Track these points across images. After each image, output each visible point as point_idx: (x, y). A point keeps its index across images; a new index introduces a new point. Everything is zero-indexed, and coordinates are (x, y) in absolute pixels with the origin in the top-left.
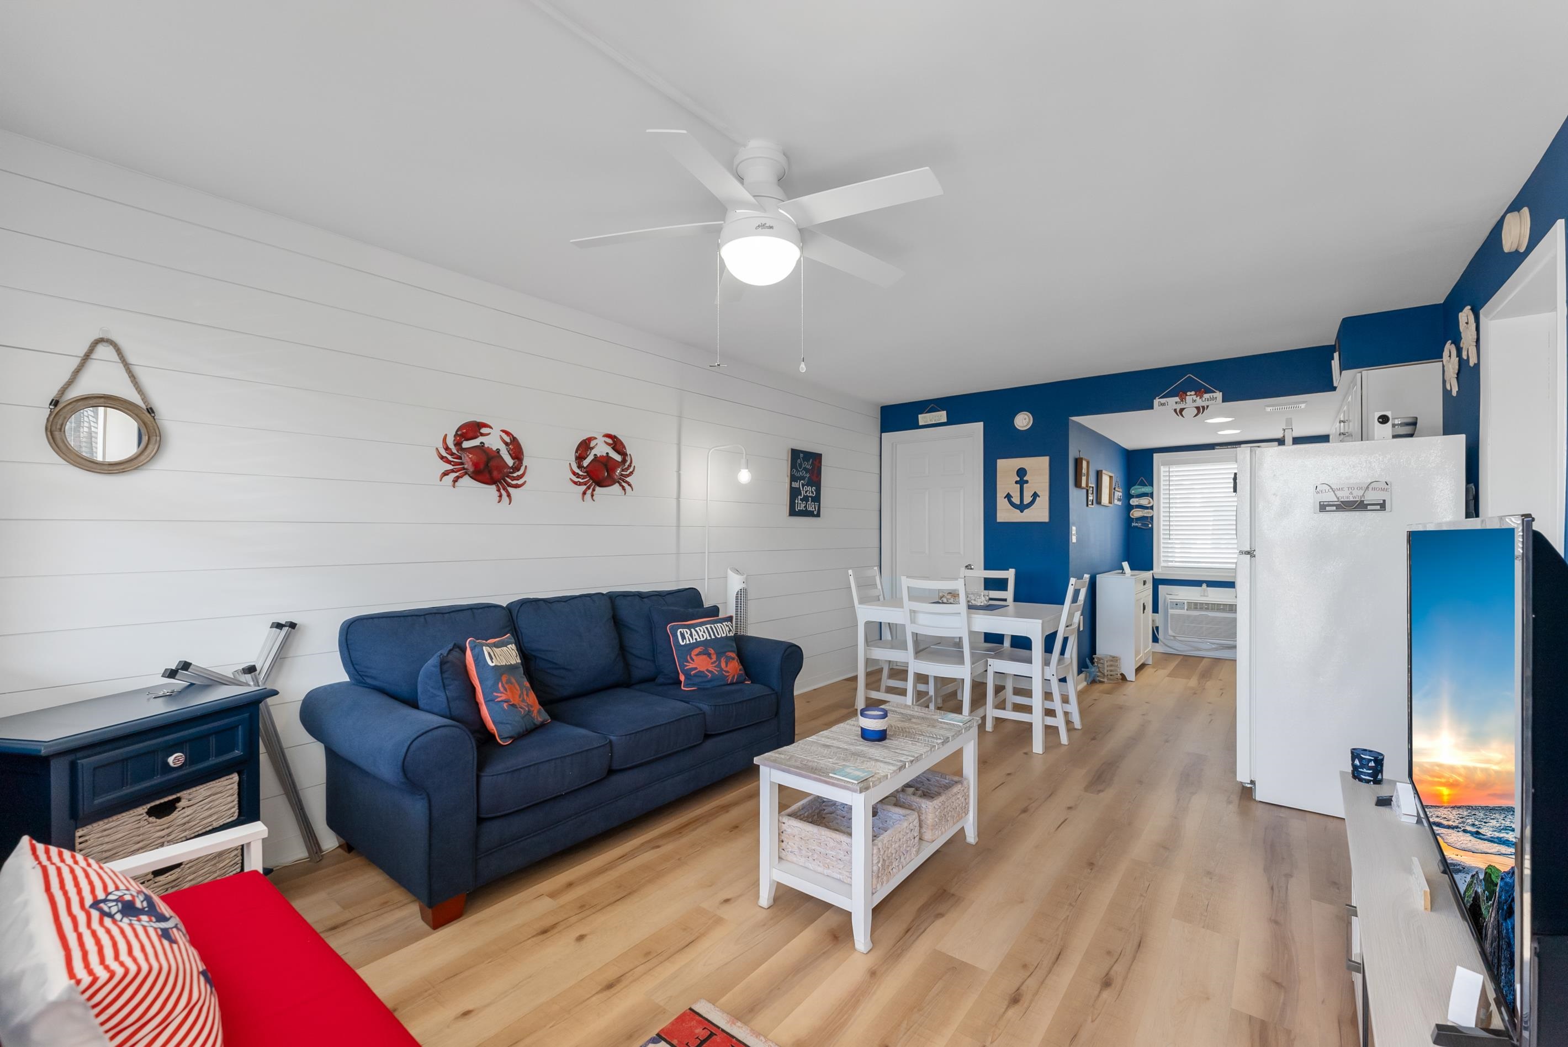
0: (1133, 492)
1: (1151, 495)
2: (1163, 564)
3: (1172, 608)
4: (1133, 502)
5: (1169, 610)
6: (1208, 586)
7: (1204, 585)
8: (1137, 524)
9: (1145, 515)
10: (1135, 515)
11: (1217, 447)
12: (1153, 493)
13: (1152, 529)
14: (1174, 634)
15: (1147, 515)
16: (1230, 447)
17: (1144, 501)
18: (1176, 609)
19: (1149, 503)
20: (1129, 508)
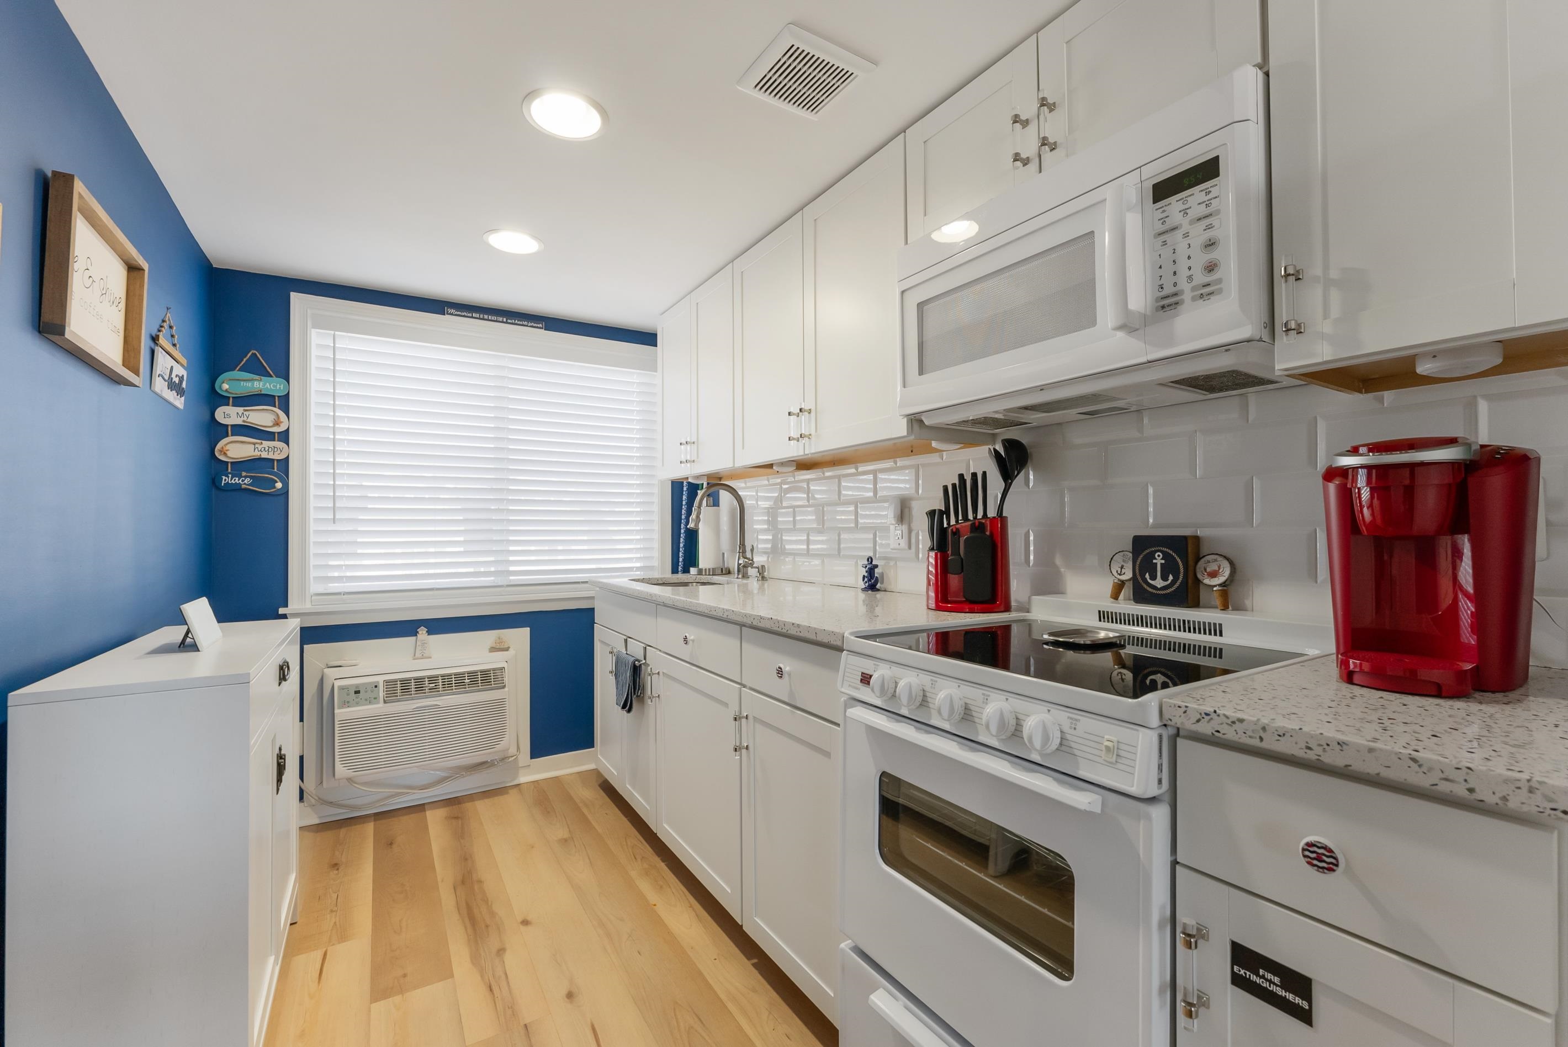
0: (225, 386)
1: (284, 403)
2: (315, 588)
3: (345, 704)
4: (227, 416)
5: (337, 711)
6: (429, 633)
7: (422, 631)
8: (236, 480)
9: (264, 455)
10: (229, 454)
11: (450, 311)
12: (287, 395)
13: (285, 493)
14: (350, 773)
15: (271, 456)
16: (477, 315)
17: (261, 417)
18: (358, 704)
19: (277, 424)
20: (216, 431)
